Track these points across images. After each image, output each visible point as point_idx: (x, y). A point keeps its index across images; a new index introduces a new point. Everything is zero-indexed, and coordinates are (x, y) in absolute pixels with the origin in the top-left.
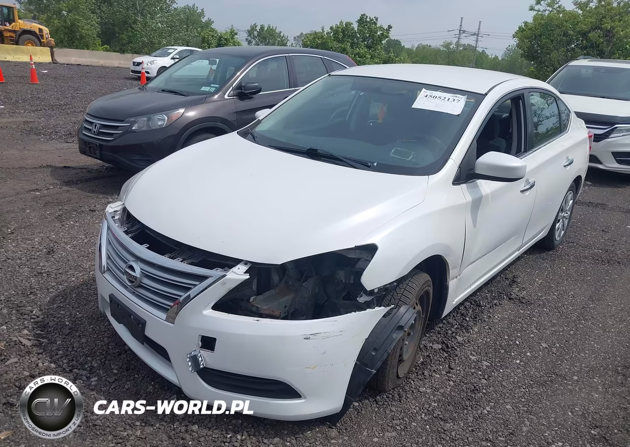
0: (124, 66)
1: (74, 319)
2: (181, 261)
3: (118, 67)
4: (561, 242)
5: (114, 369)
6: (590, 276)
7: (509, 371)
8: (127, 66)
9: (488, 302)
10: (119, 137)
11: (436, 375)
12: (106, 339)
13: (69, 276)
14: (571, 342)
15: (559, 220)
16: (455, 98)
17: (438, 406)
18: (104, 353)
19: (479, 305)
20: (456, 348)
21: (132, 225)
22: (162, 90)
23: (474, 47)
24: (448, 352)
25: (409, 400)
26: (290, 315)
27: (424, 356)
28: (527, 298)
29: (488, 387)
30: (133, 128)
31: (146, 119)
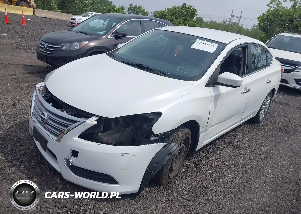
0: (68, 20)
1: (19, 137)
2: (66, 113)
3: (65, 20)
4: (263, 120)
5: (33, 163)
6: (274, 137)
7: (225, 179)
8: (69, 20)
9: (221, 146)
10: (55, 53)
11: (189, 178)
12: (32, 148)
13: (21, 117)
14: (258, 168)
15: (262, 109)
16: (212, 45)
17: (187, 193)
18: (30, 154)
19: (216, 147)
20: (201, 166)
21: (47, 94)
22: (79, 32)
23: (238, 24)
24: (197, 168)
25: (173, 189)
26: (118, 144)
27: (185, 169)
28: (241, 145)
29: (213, 186)
30: (63, 49)
31: (69, 45)
